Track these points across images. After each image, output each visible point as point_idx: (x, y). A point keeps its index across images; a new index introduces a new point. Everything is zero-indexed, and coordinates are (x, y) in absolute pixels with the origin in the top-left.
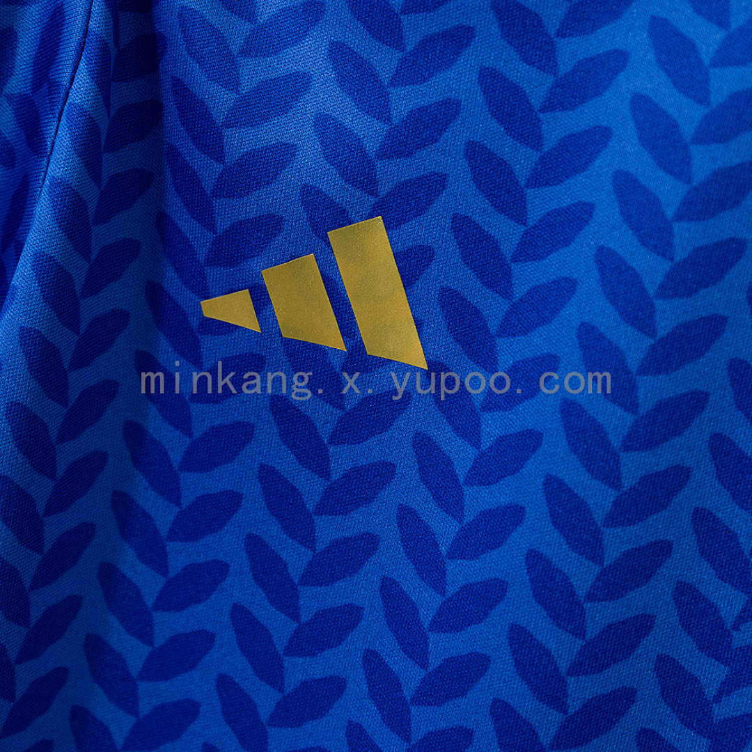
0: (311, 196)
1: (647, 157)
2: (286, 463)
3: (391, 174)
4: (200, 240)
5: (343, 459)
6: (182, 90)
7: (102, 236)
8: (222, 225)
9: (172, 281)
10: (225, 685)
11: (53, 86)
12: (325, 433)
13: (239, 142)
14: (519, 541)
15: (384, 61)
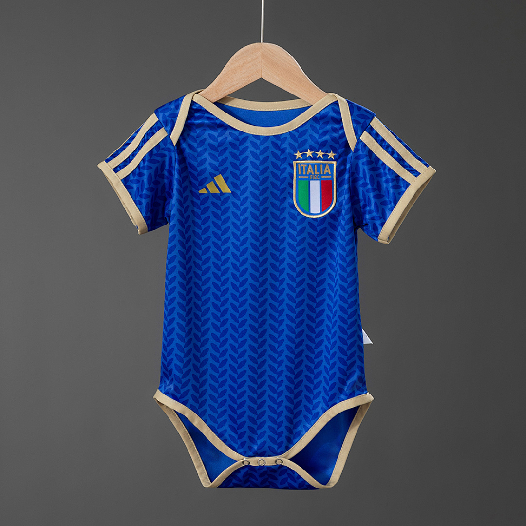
0: (210, 174)
1: (254, 159)
2: (215, 210)
3: (220, 168)
4: (197, 183)
5: (223, 208)
6: (189, 163)
7: (183, 185)
8: (199, 180)
9: (194, 190)
10: (213, 242)
11: (172, 167)
12: (219, 205)
13: (199, 169)
14: (249, 211)
15: (216, 154)
